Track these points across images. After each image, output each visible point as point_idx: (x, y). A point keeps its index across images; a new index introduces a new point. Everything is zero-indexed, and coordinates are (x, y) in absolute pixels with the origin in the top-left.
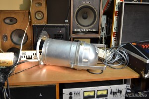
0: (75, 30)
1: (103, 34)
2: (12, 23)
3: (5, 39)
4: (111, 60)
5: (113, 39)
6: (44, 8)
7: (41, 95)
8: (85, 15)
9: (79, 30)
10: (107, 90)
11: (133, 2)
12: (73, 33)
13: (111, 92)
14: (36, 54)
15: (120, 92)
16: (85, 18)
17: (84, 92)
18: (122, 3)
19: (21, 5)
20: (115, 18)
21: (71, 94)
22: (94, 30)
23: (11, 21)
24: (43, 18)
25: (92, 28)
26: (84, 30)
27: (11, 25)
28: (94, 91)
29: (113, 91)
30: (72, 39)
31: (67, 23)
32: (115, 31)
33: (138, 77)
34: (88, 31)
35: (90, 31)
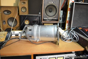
0: (45, 19)
1: (61, 21)
2: (8, 14)
3: (4, 23)
5: (67, 24)
8: (51, 10)
10: (64, 57)
11: (80, 3)
12: (43, 20)
13: (66, 58)
14: (21, 33)
16: (50, 12)
17: (49, 58)
18: (73, 3)
19: (14, 4)
20: (69, 12)
23: (8, 12)
24: (26, 11)
25: (55, 18)
28: (56, 58)
29: (67, 58)
30: (43, 24)
31: (40, 14)
32: (68, 20)
33: (83, 50)
34: (52, 20)
35: (53, 20)
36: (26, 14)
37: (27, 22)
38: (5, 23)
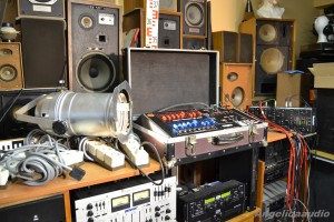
6: (16, 60)
7: (36, 218)
8: (94, 71)
10: (149, 190)
13: (155, 192)
15: (168, 189)
16: (93, 75)
17: (112, 200)
21: (89, 207)
24: (15, 78)
28: (129, 195)
29: (157, 190)
36: (17, 86)
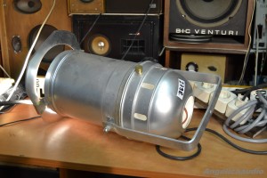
0: (178, 31)
2: (32, 9)
3: (16, 47)
4: (247, 123)
9: (187, 31)
12: (170, 39)
22: (231, 33)
23: (30, 4)
25: (227, 27)
26: (203, 32)
27: (28, 15)
30: (168, 53)
34: (215, 36)
35: (220, 36)
37: (102, 44)
38: (20, 45)
